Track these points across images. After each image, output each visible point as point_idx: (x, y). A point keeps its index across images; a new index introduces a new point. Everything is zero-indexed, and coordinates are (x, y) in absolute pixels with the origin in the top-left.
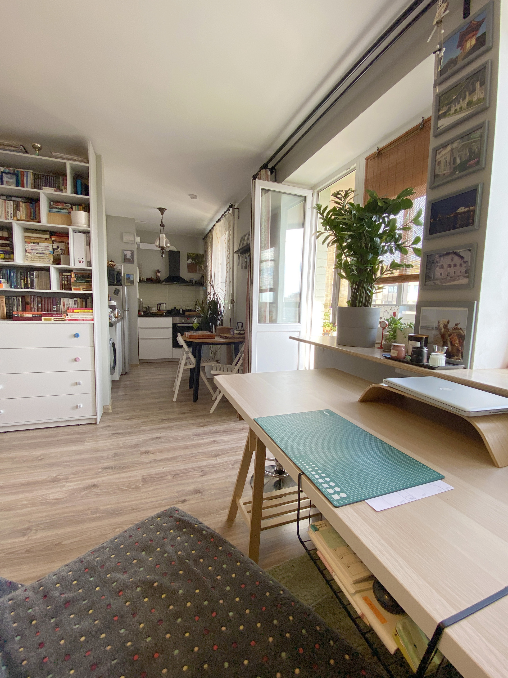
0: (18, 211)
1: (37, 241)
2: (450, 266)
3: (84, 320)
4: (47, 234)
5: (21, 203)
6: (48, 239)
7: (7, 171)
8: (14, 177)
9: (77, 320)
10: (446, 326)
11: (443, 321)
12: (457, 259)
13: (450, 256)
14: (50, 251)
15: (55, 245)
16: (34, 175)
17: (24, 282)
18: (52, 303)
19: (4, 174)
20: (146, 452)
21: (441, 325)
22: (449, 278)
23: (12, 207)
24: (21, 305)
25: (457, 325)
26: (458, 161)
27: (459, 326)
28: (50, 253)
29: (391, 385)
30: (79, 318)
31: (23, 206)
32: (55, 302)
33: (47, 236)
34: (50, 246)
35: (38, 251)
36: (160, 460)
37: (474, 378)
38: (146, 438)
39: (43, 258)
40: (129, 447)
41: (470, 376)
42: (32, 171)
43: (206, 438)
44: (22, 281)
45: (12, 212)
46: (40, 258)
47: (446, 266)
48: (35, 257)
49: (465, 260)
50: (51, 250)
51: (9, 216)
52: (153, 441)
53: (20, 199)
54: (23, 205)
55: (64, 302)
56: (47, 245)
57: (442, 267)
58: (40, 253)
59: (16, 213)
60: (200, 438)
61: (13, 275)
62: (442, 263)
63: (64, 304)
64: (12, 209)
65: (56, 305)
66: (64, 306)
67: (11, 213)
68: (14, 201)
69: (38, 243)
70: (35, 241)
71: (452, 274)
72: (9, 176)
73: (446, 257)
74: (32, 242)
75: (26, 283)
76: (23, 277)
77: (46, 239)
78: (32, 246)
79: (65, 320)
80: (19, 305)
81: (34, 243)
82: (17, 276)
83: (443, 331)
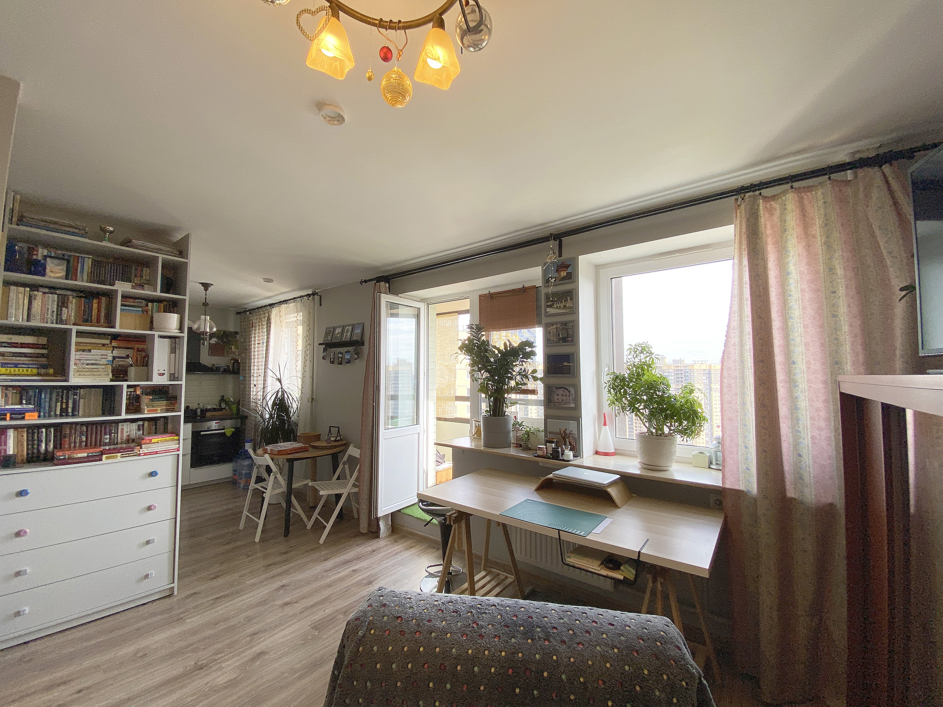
0: (64, 309)
1: (90, 348)
2: (562, 395)
3: (166, 451)
4: (107, 339)
5: (71, 298)
6: (108, 344)
7: (53, 254)
8: (65, 262)
9: (156, 453)
10: (565, 432)
11: (563, 429)
12: (566, 391)
13: (563, 389)
14: (108, 361)
15: (116, 353)
16: (94, 261)
17: (61, 406)
18: (103, 432)
19: (48, 260)
20: (287, 604)
21: (562, 432)
22: (563, 403)
23: (56, 303)
24: (52, 441)
25: (571, 431)
26: (561, 336)
27: (572, 432)
28: (107, 363)
29: (557, 476)
30: (159, 449)
31: (73, 303)
32: (108, 430)
33: (107, 342)
34: (110, 355)
35: (88, 362)
36: (312, 606)
37: (585, 464)
38: (266, 592)
39: (96, 370)
40: (257, 606)
41: (583, 462)
42: (91, 257)
43: (342, 570)
44: (59, 404)
45: (55, 310)
46: (91, 370)
47: (560, 395)
48: (84, 370)
49: (571, 393)
50: (110, 359)
51: (49, 314)
52: (281, 592)
53: (69, 293)
54: (74, 300)
55: (123, 429)
56: (104, 352)
57: (558, 395)
58: (92, 364)
59: (61, 310)
60: (335, 572)
61: (45, 398)
62: (558, 392)
63: (122, 432)
64: (55, 306)
65: (110, 434)
66: (122, 434)
67: (53, 311)
68: (58, 295)
69: (90, 351)
70: (87, 348)
71: (565, 400)
72: (56, 261)
73: (560, 389)
74: (81, 350)
75: (64, 406)
76: (60, 399)
77: (104, 345)
78: (80, 355)
79: (139, 455)
80: (50, 441)
81: (84, 351)
82: (51, 399)
83: (563, 435)
